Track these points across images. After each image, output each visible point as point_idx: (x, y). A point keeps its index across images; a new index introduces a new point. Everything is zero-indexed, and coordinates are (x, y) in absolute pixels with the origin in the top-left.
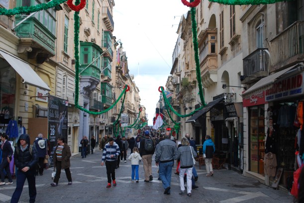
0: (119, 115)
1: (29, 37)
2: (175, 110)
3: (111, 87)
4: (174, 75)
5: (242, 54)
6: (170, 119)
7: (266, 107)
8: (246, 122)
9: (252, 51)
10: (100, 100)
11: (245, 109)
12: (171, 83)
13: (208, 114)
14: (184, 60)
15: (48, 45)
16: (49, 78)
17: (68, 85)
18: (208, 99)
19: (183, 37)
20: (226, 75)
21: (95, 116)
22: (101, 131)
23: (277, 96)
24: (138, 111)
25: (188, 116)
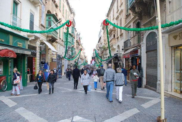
0: (78, 60)
1: (51, 34)
2: (100, 58)
3: (74, 49)
4: (99, 44)
5: (123, 40)
6: (98, 61)
7: (130, 58)
8: (124, 63)
9: (127, 40)
10: (71, 54)
11: (124, 59)
12: (98, 47)
13: (112, 60)
14: (103, 38)
15: (56, 36)
16: (55, 47)
17: (61, 49)
18: (113, 55)
19: (103, 29)
20: (118, 46)
21: (69, 61)
22: (71, 66)
23: (133, 55)
24: (84, 58)
25: (105, 60)
